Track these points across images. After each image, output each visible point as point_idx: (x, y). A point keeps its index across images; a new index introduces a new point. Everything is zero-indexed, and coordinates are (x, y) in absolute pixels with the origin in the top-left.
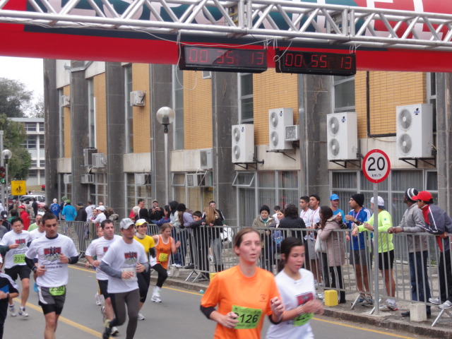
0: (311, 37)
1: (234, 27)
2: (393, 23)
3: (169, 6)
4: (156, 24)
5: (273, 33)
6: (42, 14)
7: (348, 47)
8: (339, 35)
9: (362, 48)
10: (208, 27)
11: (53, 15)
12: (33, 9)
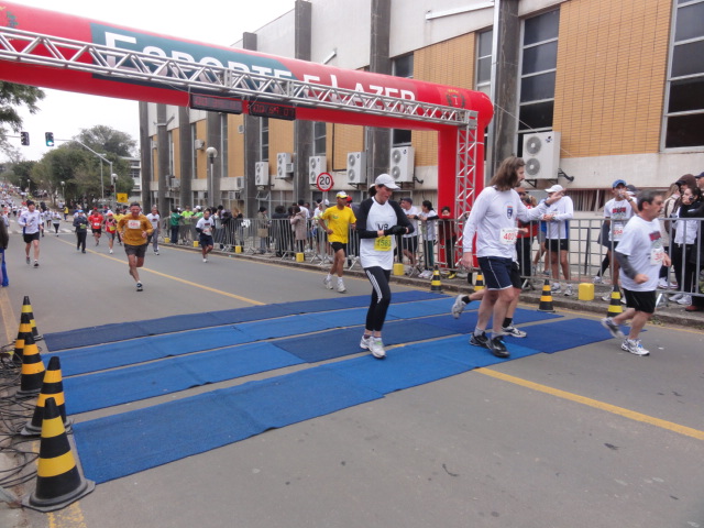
0: (269, 96)
1: (221, 86)
2: (318, 92)
3: (182, 70)
4: (175, 80)
5: (246, 92)
6: (101, 66)
7: (292, 104)
8: (285, 96)
9: (299, 105)
10: (206, 84)
11: (109, 68)
12: (97, 64)
